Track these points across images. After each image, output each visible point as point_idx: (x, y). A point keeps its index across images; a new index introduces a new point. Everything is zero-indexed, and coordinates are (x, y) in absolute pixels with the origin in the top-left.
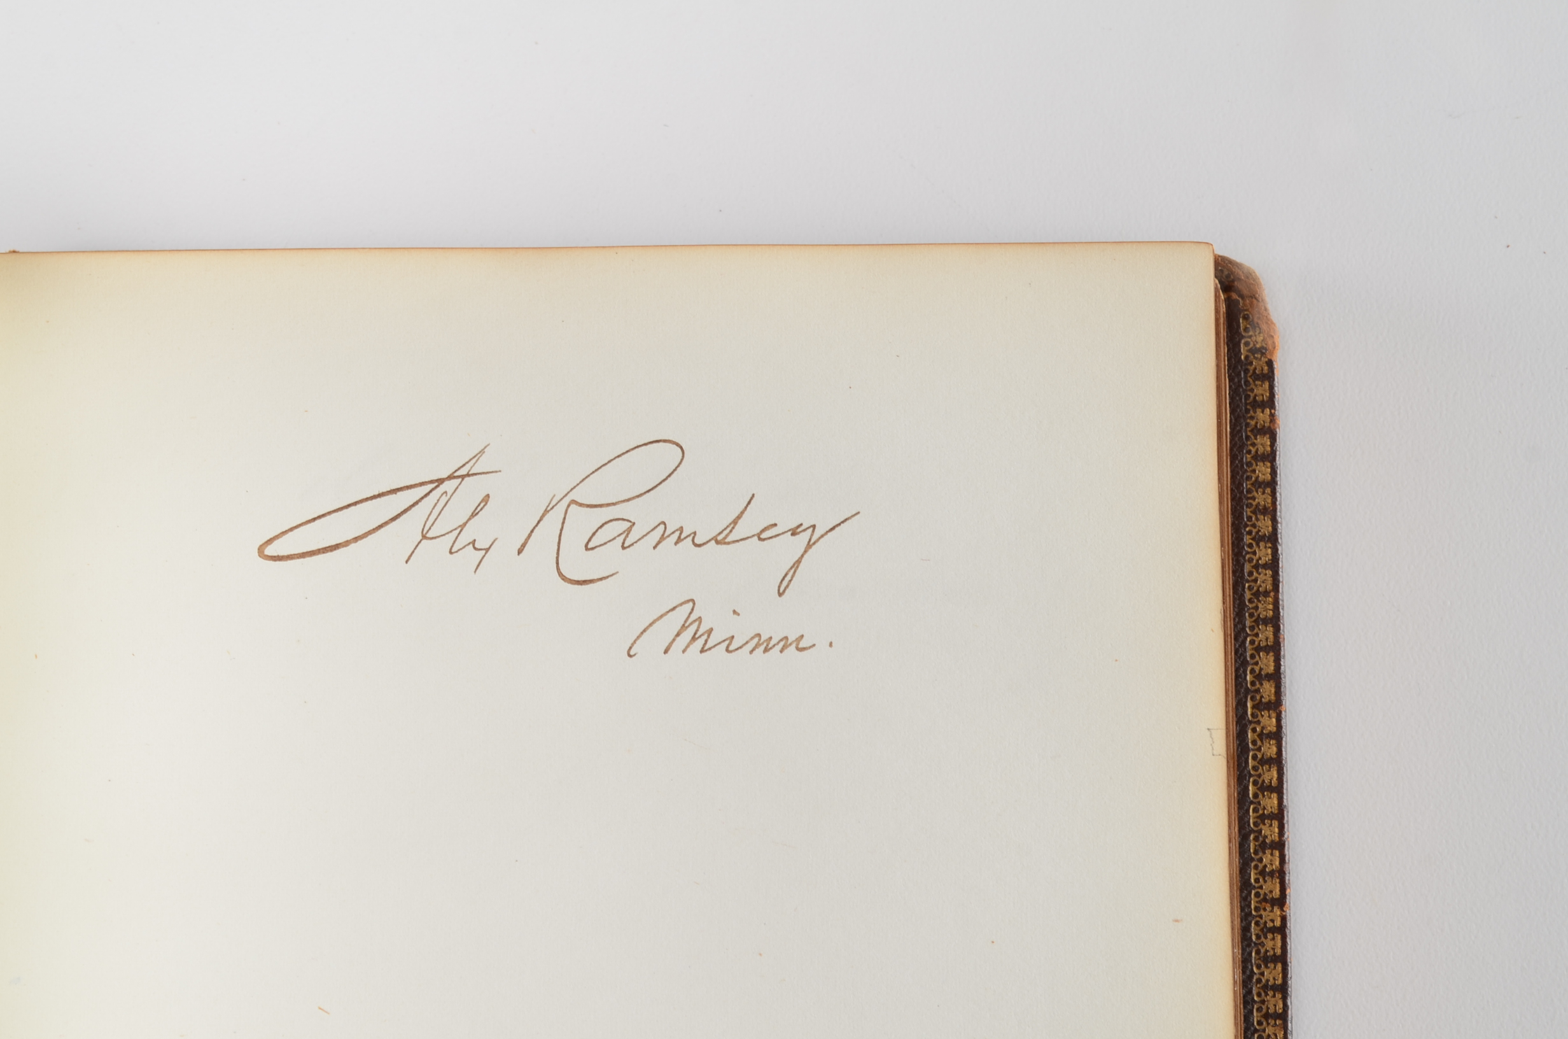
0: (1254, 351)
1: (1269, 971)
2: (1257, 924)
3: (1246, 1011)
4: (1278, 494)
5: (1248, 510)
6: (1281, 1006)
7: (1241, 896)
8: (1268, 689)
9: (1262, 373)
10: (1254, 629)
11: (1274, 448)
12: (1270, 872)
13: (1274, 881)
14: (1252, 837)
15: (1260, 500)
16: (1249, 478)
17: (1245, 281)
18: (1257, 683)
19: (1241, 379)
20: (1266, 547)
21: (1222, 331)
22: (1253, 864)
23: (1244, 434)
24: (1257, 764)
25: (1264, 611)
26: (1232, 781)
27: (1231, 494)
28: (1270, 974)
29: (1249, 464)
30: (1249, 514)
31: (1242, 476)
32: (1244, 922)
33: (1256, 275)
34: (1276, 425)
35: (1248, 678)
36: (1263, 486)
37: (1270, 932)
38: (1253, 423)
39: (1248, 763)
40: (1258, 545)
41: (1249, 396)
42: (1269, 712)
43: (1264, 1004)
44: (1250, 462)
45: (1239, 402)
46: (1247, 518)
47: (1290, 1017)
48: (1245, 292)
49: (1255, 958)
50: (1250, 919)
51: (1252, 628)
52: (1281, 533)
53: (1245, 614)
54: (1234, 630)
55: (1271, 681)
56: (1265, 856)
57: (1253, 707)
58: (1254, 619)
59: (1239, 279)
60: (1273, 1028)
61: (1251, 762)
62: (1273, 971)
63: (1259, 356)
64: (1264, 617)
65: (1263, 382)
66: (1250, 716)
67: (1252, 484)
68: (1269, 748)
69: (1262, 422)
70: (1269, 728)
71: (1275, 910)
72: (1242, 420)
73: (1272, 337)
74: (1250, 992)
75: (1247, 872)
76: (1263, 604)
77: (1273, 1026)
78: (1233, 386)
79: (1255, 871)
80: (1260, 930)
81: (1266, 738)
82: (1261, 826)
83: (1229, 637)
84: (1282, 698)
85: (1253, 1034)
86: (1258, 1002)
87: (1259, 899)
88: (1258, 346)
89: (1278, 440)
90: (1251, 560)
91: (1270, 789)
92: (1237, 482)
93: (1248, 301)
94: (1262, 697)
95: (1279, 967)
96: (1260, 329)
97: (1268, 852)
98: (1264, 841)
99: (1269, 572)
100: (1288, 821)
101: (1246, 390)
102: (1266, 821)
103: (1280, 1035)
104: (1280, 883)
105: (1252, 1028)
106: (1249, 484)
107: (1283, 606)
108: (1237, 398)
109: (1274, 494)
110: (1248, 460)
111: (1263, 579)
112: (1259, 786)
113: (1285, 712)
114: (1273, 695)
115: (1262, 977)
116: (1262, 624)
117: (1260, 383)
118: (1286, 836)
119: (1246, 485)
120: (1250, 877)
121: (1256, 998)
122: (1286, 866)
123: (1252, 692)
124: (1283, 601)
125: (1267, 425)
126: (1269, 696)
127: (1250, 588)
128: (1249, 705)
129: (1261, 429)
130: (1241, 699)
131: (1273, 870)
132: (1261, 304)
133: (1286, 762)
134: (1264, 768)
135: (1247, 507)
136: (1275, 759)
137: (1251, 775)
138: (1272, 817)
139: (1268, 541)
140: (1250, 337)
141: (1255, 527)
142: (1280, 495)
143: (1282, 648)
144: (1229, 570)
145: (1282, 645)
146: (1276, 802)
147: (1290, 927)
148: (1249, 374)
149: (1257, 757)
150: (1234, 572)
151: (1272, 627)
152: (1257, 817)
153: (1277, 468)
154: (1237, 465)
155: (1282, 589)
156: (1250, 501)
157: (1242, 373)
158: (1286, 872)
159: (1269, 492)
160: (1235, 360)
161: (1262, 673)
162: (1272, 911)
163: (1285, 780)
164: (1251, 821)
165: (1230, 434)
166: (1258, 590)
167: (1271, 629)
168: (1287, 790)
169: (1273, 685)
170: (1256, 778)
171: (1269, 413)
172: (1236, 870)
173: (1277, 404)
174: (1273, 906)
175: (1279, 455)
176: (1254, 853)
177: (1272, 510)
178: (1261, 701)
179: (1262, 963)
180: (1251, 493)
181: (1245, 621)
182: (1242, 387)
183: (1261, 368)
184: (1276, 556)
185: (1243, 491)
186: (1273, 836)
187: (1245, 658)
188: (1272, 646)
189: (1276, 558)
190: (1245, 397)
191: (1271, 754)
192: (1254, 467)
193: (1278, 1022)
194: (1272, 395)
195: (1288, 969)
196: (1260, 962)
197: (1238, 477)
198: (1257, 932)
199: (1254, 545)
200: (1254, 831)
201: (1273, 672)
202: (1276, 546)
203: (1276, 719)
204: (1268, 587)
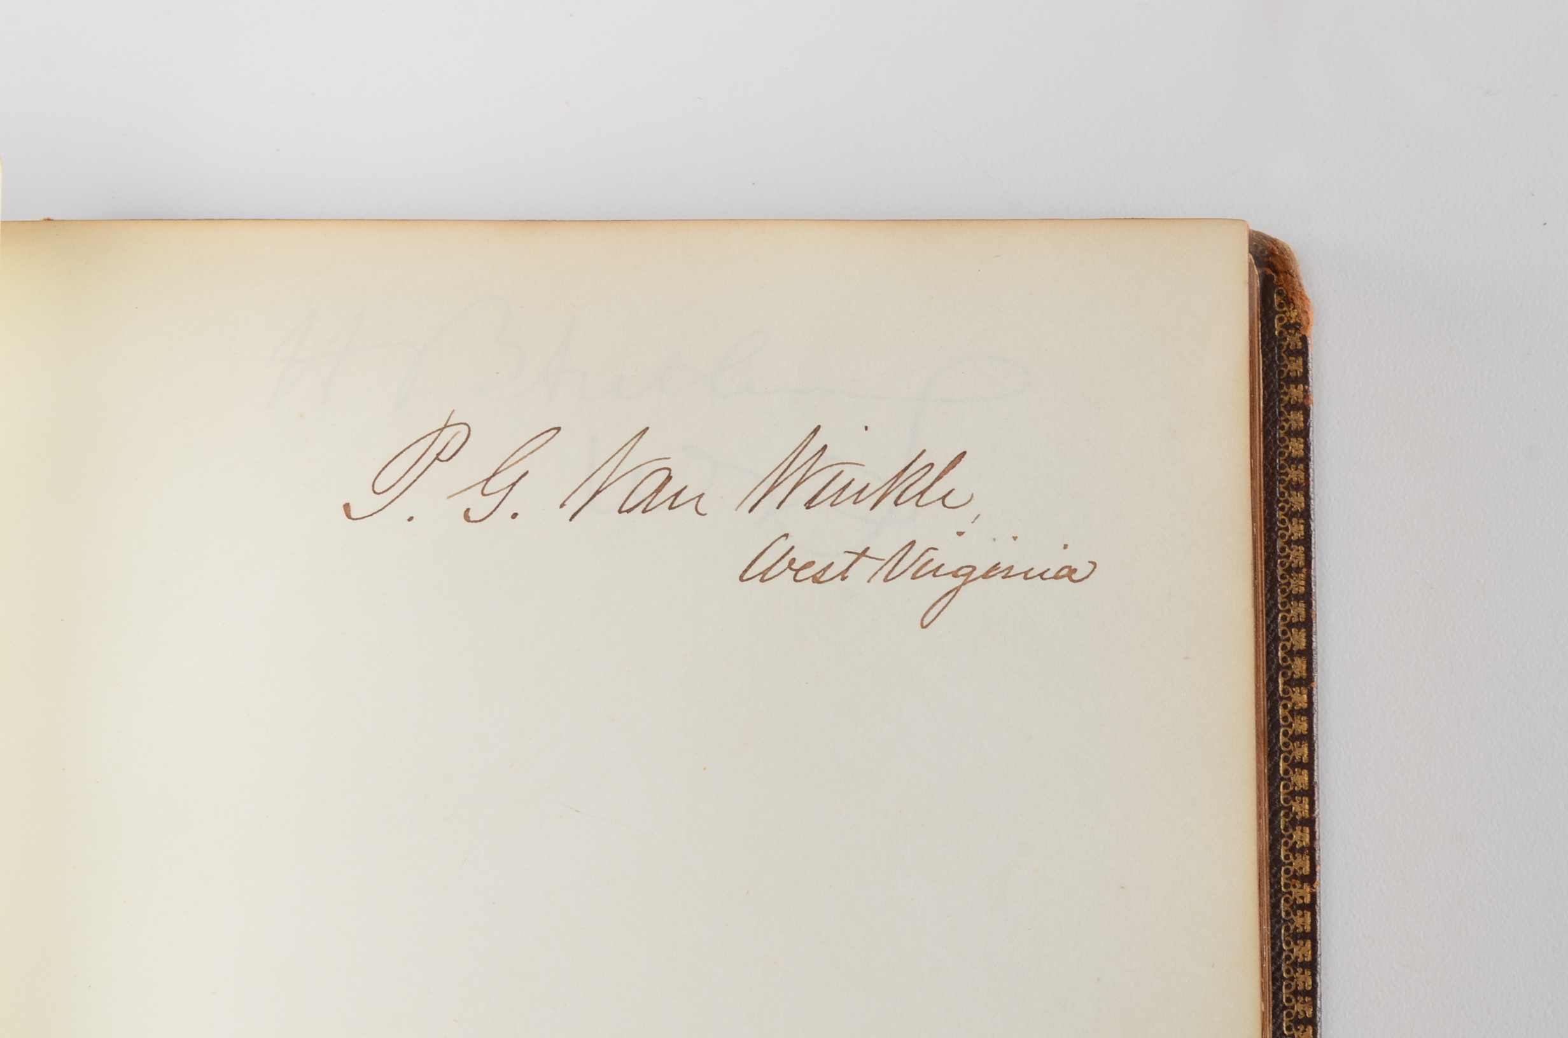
0: (1287, 327)
1: (1298, 947)
2: (1287, 900)
3: (1275, 988)
4: (1311, 470)
5: (1281, 486)
6: (1310, 983)
7: (1270, 872)
8: (1299, 666)
9: (1296, 349)
10: (1286, 605)
11: (1308, 424)
12: (1300, 849)
13: (1303, 859)
14: (1282, 813)
15: (1292, 477)
16: (1282, 454)
17: (1280, 257)
18: (1289, 659)
19: (1275, 354)
20: (1298, 523)
21: (1256, 306)
22: (1283, 841)
23: (1277, 410)
24: (1288, 741)
25: (1296, 587)
26: (1263, 757)
27: (1264, 469)
28: (1299, 950)
29: (1282, 440)
30: (1282, 489)
31: (1275, 452)
32: (1274, 899)
33: (1290, 251)
34: (1310, 402)
35: (1280, 654)
36: (1296, 462)
37: (1299, 909)
38: (1286, 398)
39: (1279, 737)
40: (1290, 521)
41: (1283, 371)
42: (1300, 688)
43: (1293, 981)
44: (1283, 438)
45: (1272, 378)
46: (1279, 493)
47: (1319, 994)
48: (1280, 267)
49: (1284, 934)
50: (1279, 895)
51: (1284, 604)
52: (1314, 509)
53: (1277, 590)
54: (1266, 606)
55: (1303, 658)
56: (1295, 832)
57: (1285, 683)
58: (1286, 595)
59: (1273, 254)
60: (1302, 1005)
61: (1282, 738)
62: (1303, 948)
63: (1293, 331)
64: (1296, 593)
65: (1296, 357)
66: (1281, 693)
67: (1285, 460)
68: (1300, 724)
69: (1296, 398)
71: (1305, 886)
72: (1276, 396)
73: (1306, 312)
74: (1279, 969)
75: (1276, 849)
76: (1295, 581)
77: (1301, 1003)
78: (1267, 362)
79: (1285, 848)
80: (1290, 907)
81: (1298, 714)
82: (1292, 803)
83: (1261, 613)
84: (1314, 674)
85: (1282, 1011)
86: (1287, 979)
87: (1289, 876)
88: (1292, 322)
89: (1311, 416)
90: (1283, 536)
91: (1301, 765)
92: (1270, 458)
93: (1282, 277)
94: (1293, 673)
95: (1309, 943)
96: (1294, 304)
97: (1298, 828)
98: (1294, 818)
99: (1299, 547)
100: (1318, 798)
102: (1296, 797)
103: (1309, 1012)
104: (1310, 860)
105: (1281, 1005)
106: (1283, 460)
107: (1315, 583)
108: (1271, 374)
109: (1307, 470)
110: (1282, 436)
111: (1297, 554)
112: (1289, 762)
113: (1317, 688)
114: (1304, 672)
115: (1291, 954)
116: (1294, 600)
117: (1293, 358)
118: (1316, 813)
119: (1279, 461)
120: (1280, 854)
121: (1285, 975)
122: (1317, 843)
123: (1284, 668)
124: (1315, 577)
125: (1300, 400)
126: (1300, 672)
127: (1282, 564)
128: (1280, 681)
129: (1295, 405)
131: (1303, 846)
132: (1295, 280)
133: (1317, 739)
134: (1295, 744)
135: (1279, 483)
136: (1306, 735)
137: (1282, 752)
138: (1302, 793)
139: (1300, 517)
140: (1284, 312)
141: (1288, 503)
142: (1314, 471)
143: (1314, 625)
144: (1261, 546)
145: (1314, 621)
146: (1306, 779)
147: (1320, 904)
148: (1283, 350)
149: (1288, 733)
150: (1266, 548)
151: (1304, 603)
152: (1288, 794)
153: (1310, 444)
154: (1270, 441)
155: (1315, 565)
156: (1283, 477)
157: (1276, 348)
158: (1317, 849)
159: (1302, 468)
160: (1269, 336)
161: (1294, 649)
162: (1302, 888)
163: (1316, 756)
164: (1282, 797)
165: (1263, 410)
166: (1290, 566)
167: (1303, 605)
168: (1318, 766)
169: (1305, 662)
170: (1286, 754)
171: (1302, 389)
172: (1266, 847)
173: (1310, 380)
174: (1302, 883)
175: (1313, 431)
176: (1284, 830)
177: (1305, 486)
178: (1292, 677)
179: (1291, 940)
180: (1283, 469)
181: (1277, 597)
182: (1276, 363)
183: (1294, 344)
184: (1309, 532)
185: (1276, 467)
186: (1303, 813)
187: (1277, 634)
188: (1303, 623)
189: (1308, 534)
190: (1278, 372)
191: (1301, 730)
192: (1287, 442)
193: (1307, 999)
194: (1306, 371)
195: (1317, 946)
196: (1290, 939)
197: (1271, 453)
198: (1286, 908)
199: (1287, 521)
200: (1285, 808)
201: (1305, 648)
202: (1309, 522)
203: (1308, 696)
204: (1300, 563)
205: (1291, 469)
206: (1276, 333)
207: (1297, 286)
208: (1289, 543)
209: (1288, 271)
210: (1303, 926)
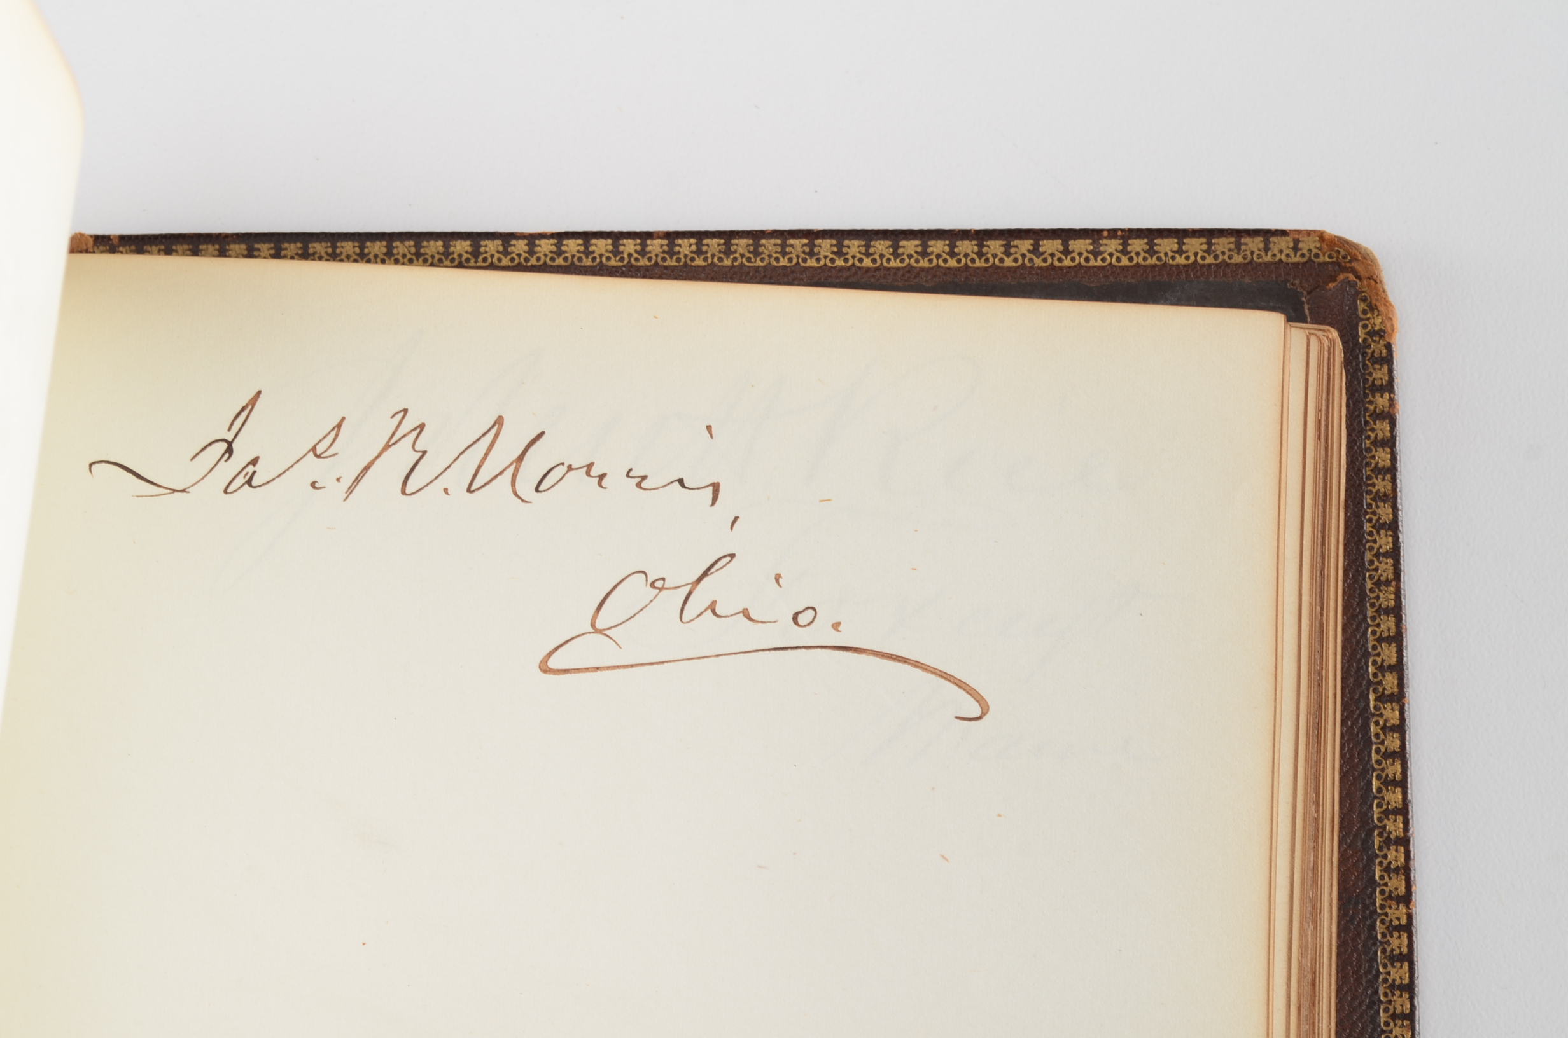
0: (1372, 334)
1: (1395, 970)
2: (1383, 922)
3: (1372, 1012)
4: (1398, 481)
5: (1368, 497)
6: (1409, 1006)
8: (1390, 681)
9: (1381, 357)
10: (1376, 620)
11: (1394, 434)
12: (1395, 869)
13: (1399, 877)
14: (1376, 833)
15: (1379, 487)
16: (1368, 464)
17: (1363, 262)
18: (1380, 674)
19: (1359, 362)
20: (1386, 535)
22: (1377, 861)
23: (1363, 419)
24: (1381, 758)
25: (1385, 601)
28: (1396, 973)
29: (1368, 450)
30: (1369, 501)
31: (1361, 462)
32: (1369, 920)
33: (1373, 256)
34: (1396, 410)
35: (1371, 669)
36: (1383, 473)
37: (1395, 931)
38: (1372, 408)
39: (1371, 757)
40: (1378, 533)
41: (1368, 380)
42: (1392, 704)
43: (1390, 1004)
44: (1369, 448)
45: (1357, 387)
46: (1367, 505)
47: (1417, 1017)
48: (1363, 273)
49: (1381, 957)
50: (1375, 917)
51: (1373, 618)
52: (1402, 521)
53: (1366, 604)
55: (1394, 673)
56: (1389, 852)
57: (1376, 700)
58: (1375, 609)
59: (1356, 260)
60: (1401, 1029)
61: (1374, 756)
62: (1400, 971)
63: (1377, 339)
64: (1385, 607)
65: (1381, 365)
66: (1372, 709)
67: (1372, 471)
68: (1392, 742)
69: (1381, 407)
70: (1392, 721)
71: (1400, 908)
72: (1361, 405)
73: (1391, 319)
74: (1376, 992)
75: (1371, 869)
76: (1384, 594)
77: (1400, 1027)
78: (1351, 370)
79: (1380, 868)
80: (1386, 928)
81: (1390, 731)
82: (1386, 821)
84: (1405, 690)
85: (1380, 1036)
86: (1385, 1003)
87: (1384, 897)
88: (1376, 329)
89: (1397, 426)
90: (1371, 549)
91: (1394, 783)
92: (1356, 469)
93: (1365, 282)
94: (1384, 689)
95: (1406, 965)
96: (1378, 311)
97: (1393, 848)
98: (1388, 838)
99: (1388, 560)
100: (1412, 817)
101: (1364, 374)
102: (1390, 816)
103: (1408, 1036)
104: (1405, 880)
105: (1379, 1030)
106: (1369, 471)
107: (1405, 596)
108: (1356, 383)
109: (1394, 480)
110: (1368, 446)
111: (1385, 567)
112: (1382, 780)
113: (1409, 704)
114: (1396, 687)
115: (1388, 977)
116: (1384, 614)
117: (1379, 366)
118: (1411, 832)
119: (1366, 472)
120: (1375, 874)
121: (1382, 998)
122: (1412, 862)
123: (1375, 683)
124: (1404, 590)
125: (1386, 409)
126: (1391, 688)
127: (1371, 577)
128: (1372, 697)
129: (1381, 414)
130: (1363, 692)
131: (1398, 866)
132: (1379, 285)
133: (1410, 756)
134: (1388, 762)
135: (1366, 494)
136: (1399, 752)
137: (1374, 770)
138: (1396, 811)
139: (1388, 529)
140: (1369, 319)
141: (1375, 515)
142: (1401, 481)
143: (1405, 639)
145: (1404, 636)
146: (1400, 797)
147: (1416, 925)
148: (1367, 358)
149: (1380, 751)
150: (1351, 565)
151: (1394, 617)
152: (1381, 813)
153: (1397, 454)
154: (1356, 452)
155: (1404, 578)
156: (1370, 488)
157: (1360, 356)
158: (1412, 869)
159: (1389, 478)
160: (1353, 343)
161: (1385, 664)
162: (1397, 909)
163: (1409, 774)
164: (1375, 817)
166: (1379, 579)
167: (1393, 619)
168: (1411, 784)
169: (1396, 677)
170: (1379, 772)
171: (1388, 397)
173: (1396, 388)
174: (1398, 904)
175: (1399, 441)
176: (1378, 850)
177: (1393, 497)
178: (1383, 693)
179: (1388, 962)
180: (1370, 480)
181: (1366, 612)
182: (1360, 370)
183: (1379, 352)
184: (1398, 544)
185: (1362, 479)
186: (1397, 832)
187: (1367, 649)
188: (1393, 637)
189: (1397, 547)
190: (1363, 381)
191: (1394, 747)
192: (1374, 452)
193: (1406, 1023)
194: (1391, 379)
195: (1414, 968)
196: (1386, 961)
197: (1357, 464)
198: (1382, 930)
199: (1374, 534)
200: (1379, 827)
201: (1395, 663)
202: (1397, 534)
203: (1400, 712)
204: (1389, 576)
205: (1378, 480)
206: (1360, 340)
207: (1381, 292)
208: (1377, 555)
209: (1372, 276)
210: (1400, 948)
